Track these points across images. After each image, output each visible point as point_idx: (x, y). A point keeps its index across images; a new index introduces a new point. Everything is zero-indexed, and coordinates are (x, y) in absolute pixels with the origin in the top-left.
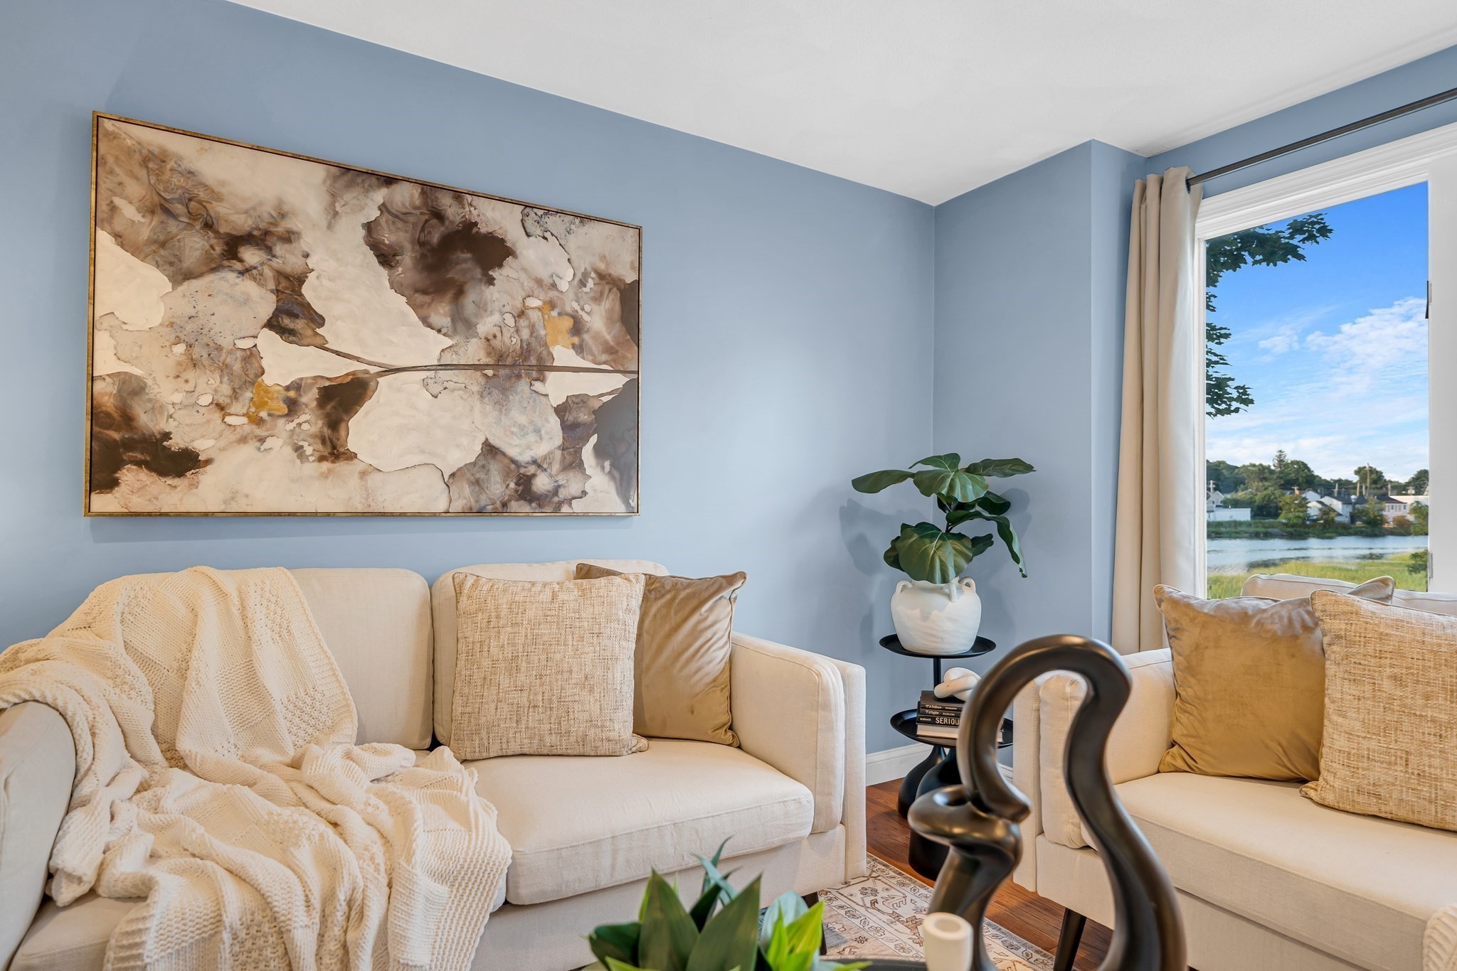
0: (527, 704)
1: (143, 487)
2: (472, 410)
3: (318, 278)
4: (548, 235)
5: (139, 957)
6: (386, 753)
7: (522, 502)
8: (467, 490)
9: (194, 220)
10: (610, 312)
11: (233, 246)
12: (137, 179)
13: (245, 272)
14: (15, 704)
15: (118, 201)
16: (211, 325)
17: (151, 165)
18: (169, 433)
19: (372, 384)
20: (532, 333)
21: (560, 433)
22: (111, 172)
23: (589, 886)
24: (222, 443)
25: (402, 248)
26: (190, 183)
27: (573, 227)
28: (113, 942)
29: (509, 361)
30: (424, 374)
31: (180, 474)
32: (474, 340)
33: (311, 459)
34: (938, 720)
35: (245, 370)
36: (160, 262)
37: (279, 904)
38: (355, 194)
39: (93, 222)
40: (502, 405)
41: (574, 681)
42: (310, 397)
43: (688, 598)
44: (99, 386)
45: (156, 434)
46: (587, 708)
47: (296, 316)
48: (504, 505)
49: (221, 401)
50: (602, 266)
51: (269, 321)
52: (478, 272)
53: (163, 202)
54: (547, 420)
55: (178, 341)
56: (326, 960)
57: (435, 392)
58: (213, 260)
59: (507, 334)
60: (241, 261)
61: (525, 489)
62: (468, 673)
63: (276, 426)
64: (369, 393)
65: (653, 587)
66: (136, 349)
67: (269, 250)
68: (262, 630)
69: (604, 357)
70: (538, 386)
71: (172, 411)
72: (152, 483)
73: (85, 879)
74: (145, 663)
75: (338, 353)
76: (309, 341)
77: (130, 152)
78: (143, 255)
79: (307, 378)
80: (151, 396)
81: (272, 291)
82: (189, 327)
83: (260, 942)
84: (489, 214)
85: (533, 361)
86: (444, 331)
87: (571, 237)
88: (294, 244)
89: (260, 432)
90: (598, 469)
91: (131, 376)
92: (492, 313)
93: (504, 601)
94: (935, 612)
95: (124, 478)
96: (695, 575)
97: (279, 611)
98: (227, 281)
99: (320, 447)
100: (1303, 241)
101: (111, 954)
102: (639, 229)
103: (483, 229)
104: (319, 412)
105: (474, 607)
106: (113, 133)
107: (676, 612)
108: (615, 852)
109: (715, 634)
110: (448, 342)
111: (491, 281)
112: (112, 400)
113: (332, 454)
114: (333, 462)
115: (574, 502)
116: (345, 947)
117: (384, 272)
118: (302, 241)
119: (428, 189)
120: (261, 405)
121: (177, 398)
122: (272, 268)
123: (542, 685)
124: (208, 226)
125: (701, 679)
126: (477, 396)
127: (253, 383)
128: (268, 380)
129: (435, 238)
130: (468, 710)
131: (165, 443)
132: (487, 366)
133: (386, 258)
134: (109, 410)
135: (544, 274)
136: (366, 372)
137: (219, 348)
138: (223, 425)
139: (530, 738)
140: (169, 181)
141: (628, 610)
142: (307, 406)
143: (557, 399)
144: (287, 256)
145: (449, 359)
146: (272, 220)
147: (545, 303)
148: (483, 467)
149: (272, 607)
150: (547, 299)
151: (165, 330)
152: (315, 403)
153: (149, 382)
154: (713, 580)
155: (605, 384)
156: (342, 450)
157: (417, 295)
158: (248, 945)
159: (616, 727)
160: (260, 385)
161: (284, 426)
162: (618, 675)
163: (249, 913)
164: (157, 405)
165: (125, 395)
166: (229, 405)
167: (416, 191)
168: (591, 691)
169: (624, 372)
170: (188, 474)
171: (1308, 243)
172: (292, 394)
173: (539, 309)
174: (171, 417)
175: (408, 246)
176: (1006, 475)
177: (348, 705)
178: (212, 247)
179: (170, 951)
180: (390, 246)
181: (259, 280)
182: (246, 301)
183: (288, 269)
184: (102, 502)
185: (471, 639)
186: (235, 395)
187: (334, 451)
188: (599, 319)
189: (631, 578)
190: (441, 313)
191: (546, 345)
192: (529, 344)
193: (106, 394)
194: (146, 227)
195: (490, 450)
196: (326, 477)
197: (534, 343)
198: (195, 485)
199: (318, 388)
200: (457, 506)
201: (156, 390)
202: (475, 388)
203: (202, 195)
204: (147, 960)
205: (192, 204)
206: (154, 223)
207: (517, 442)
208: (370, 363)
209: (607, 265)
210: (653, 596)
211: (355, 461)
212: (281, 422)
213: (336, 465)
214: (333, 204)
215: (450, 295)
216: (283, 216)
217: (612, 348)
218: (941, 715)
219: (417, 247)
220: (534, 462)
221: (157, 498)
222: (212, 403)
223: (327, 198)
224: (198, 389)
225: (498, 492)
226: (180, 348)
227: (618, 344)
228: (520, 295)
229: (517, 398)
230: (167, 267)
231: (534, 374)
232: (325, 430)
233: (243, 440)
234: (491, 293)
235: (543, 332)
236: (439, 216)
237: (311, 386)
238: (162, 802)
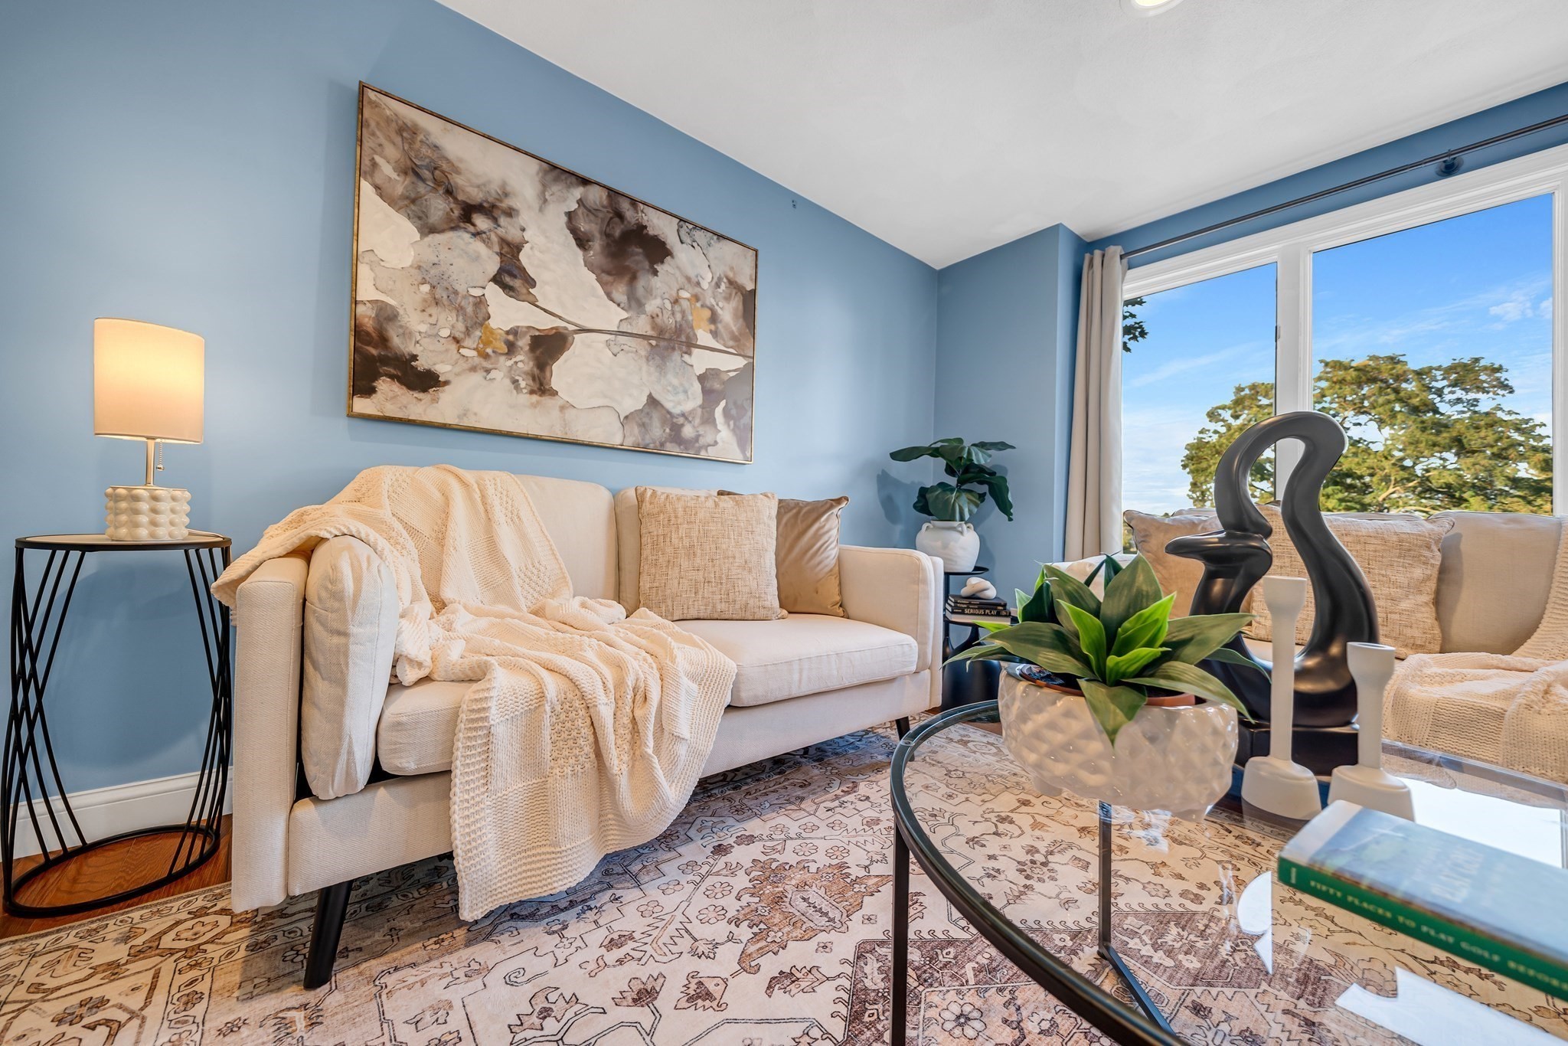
0: (703, 580)
1: (395, 397)
2: (640, 369)
3: (532, 248)
4: (695, 244)
5: (486, 719)
6: (609, 606)
7: (673, 444)
8: (636, 430)
9: (439, 186)
10: (736, 309)
11: (468, 212)
12: (394, 144)
13: (477, 234)
14: (336, 536)
15: (378, 159)
16: (450, 273)
17: (405, 134)
18: (416, 356)
19: (570, 338)
20: (683, 317)
21: (701, 395)
22: (373, 134)
23: (784, 695)
24: (457, 369)
25: (593, 236)
26: (436, 155)
27: (712, 242)
28: (464, 707)
29: (667, 336)
30: (608, 337)
31: (424, 390)
32: (643, 316)
33: (525, 391)
34: (966, 611)
35: (475, 313)
36: (411, 215)
37: (586, 686)
38: (560, 188)
39: (358, 172)
40: (661, 369)
41: (737, 564)
42: (524, 343)
43: (809, 512)
44: (360, 309)
45: (406, 354)
46: (748, 583)
47: (515, 277)
48: (662, 444)
49: (457, 336)
50: (731, 275)
51: (495, 276)
52: (646, 265)
53: (414, 166)
54: (692, 385)
55: (424, 282)
56: (621, 731)
57: (615, 352)
58: (452, 220)
59: (666, 316)
60: (474, 225)
61: (676, 434)
62: (655, 557)
63: (498, 361)
64: (568, 345)
65: (784, 507)
66: (391, 283)
67: (495, 220)
68: (499, 514)
69: (731, 343)
70: (686, 357)
71: (418, 338)
72: (402, 394)
73: (425, 664)
74: (412, 531)
75: (545, 311)
76: (524, 297)
77: (388, 120)
78: (398, 207)
79: (522, 327)
80: (402, 323)
81: (497, 253)
82: (433, 272)
83: (572, 715)
84: (655, 221)
85: (683, 339)
86: (622, 305)
87: (710, 249)
88: (514, 219)
89: (486, 364)
90: (726, 426)
91: (387, 304)
92: (655, 298)
93: (680, 507)
94: (952, 543)
95: (380, 387)
96: (809, 498)
97: (510, 502)
98: (463, 239)
99: (531, 382)
100: (1129, 339)
101: (463, 716)
102: (756, 251)
103: (651, 232)
104: (532, 355)
105: (656, 510)
106: (374, 102)
107: (802, 521)
108: (801, 671)
109: (830, 538)
110: (625, 315)
111: (655, 273)
112: (371, 322)
113: (540, 389)
114: (540, 396)
115: (709, 448)
116: (634, 720)
117: (580, 253)
118: (520, 218)
119: (613, 193)
120: (487, 343)
121: (423, 328)
122: (497, 235)
123: (714, 566)
124: (449, 192)
125: (821, 570)
126: (644, 359)
127: (481, 325)
128: (493, 323)
129: (617, 233)
130: (655, 585)
131: (413, 363)
132: (651, 337)
133: (582, 242)
134: (369, 330)
135: (692, 274)
136: (566, 328)
137: (456, 293)
138: (459, 355)
139: (706, 605)
140: (419, 150)
141: (769, 517)
142: (522, 349)
143: (700, 371)
144: (509, 228)
145: (625, 328)
146: (498, 197)
147: (692, 296)
148: (648, 414)
149: (505, 498)
150: (694, 293)
151: (414, 272)
152: (527, 348)
153: (401, 312)
154: (826, 502)
155: (731, 364)
156: (547, 387)
157: (603, 275)
158: (563, 717)
159: (769, 598)
160: (487, 327)
161: (505, 363)
162: (767, 561)
163: (562, 692)
164: (407, 331)
165: (381, 319)
166: (463, 340)
167: (604, 194)
168: (750, 571)
169: (744, 356)
170: (431, 390)
171: (1132, 341)
172: (511, 338)
173: (688, 300)
174: (418, 342)
175: (597, 235)
176: (1000, 450)
177: (564, 577)
178: (451, 210)
179: (507, 717)
180: (584, 233)
181: (487, 242)
182: (477, 258)
183: (509, 238)
184: (361, 405)
185: (655, 533)
186: (468, 332)
187: (541, 387)
188: (728, 312)
189: (769, 495)
190: (620, 292)
191: (692, 328)
192: (681, 325)
193: (366, 316)
194: (400, 185)
195: (653, 402)
196: (535, 407)
197: (684, 325)
198: (435, 400)
199: (531, 336)
200: (629, 443)
201: (406, 319)
202: (643, 353)
203: (445, 166)
204: (492, 722)
205: (437, 172)
206: (406, 182)
207: (672, 398)
208: (568, 322)
209: (734, 274)
210: (782, 510)
211: (557, 397)
212: (502, 359)
213: (543, 398)
214: (543, 193)
215: (627, 278)
216: (506, 195)
217: (736, 336)
218: (968, 608)
219: (604, 237)
220: (683, 415)
221: (406, 407)
222: (450, 336)
223: (539, 187)
224: (439, 323)
225: (657, 434)
226: (426, 288)
227: (740, 334)
228: (675, 287)
229: (672, 364)
230: (416, 220)
231: (684, 348)
232: (535, 369)
233: (473, 369)
234: (656, 282)
235: (690, 318)
236: (620, 216)
237: (525, 333)
238: (454, 625)
